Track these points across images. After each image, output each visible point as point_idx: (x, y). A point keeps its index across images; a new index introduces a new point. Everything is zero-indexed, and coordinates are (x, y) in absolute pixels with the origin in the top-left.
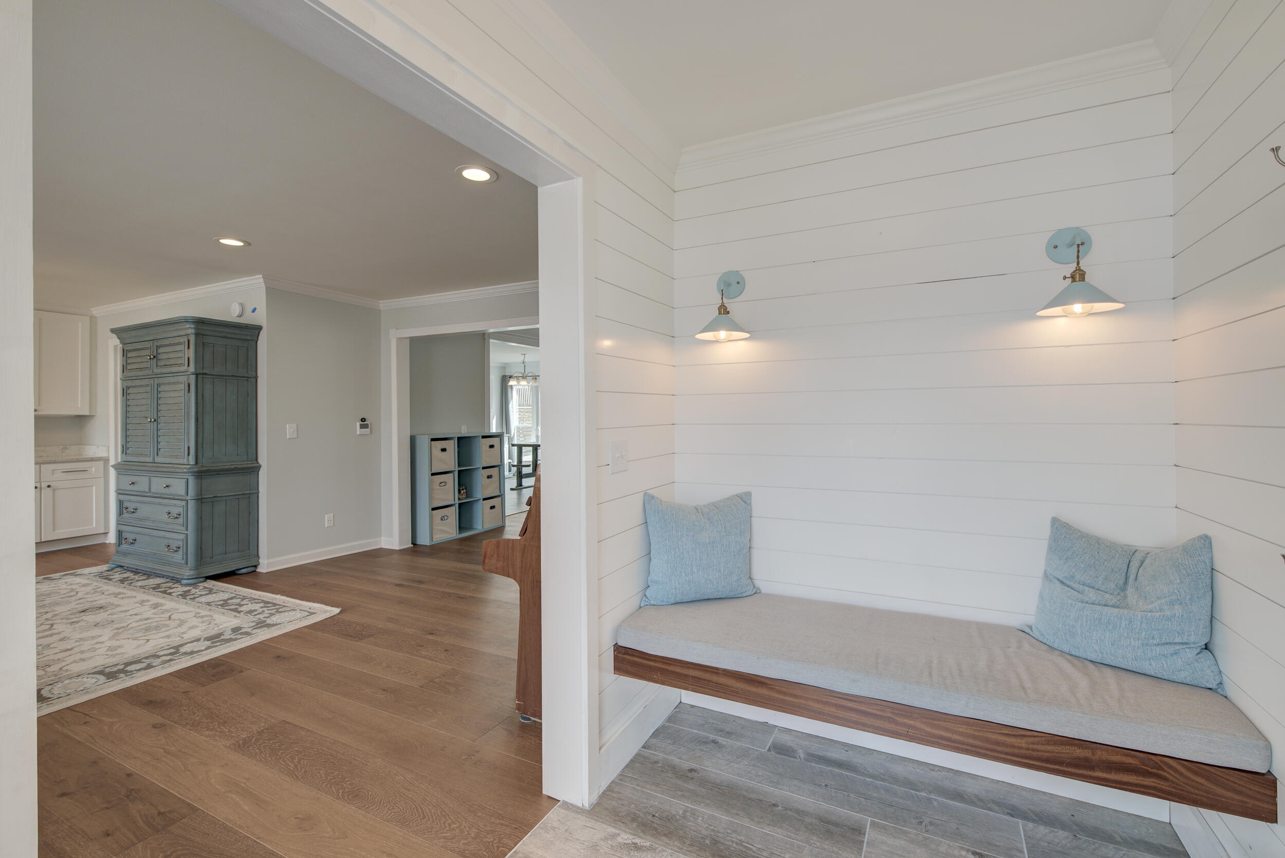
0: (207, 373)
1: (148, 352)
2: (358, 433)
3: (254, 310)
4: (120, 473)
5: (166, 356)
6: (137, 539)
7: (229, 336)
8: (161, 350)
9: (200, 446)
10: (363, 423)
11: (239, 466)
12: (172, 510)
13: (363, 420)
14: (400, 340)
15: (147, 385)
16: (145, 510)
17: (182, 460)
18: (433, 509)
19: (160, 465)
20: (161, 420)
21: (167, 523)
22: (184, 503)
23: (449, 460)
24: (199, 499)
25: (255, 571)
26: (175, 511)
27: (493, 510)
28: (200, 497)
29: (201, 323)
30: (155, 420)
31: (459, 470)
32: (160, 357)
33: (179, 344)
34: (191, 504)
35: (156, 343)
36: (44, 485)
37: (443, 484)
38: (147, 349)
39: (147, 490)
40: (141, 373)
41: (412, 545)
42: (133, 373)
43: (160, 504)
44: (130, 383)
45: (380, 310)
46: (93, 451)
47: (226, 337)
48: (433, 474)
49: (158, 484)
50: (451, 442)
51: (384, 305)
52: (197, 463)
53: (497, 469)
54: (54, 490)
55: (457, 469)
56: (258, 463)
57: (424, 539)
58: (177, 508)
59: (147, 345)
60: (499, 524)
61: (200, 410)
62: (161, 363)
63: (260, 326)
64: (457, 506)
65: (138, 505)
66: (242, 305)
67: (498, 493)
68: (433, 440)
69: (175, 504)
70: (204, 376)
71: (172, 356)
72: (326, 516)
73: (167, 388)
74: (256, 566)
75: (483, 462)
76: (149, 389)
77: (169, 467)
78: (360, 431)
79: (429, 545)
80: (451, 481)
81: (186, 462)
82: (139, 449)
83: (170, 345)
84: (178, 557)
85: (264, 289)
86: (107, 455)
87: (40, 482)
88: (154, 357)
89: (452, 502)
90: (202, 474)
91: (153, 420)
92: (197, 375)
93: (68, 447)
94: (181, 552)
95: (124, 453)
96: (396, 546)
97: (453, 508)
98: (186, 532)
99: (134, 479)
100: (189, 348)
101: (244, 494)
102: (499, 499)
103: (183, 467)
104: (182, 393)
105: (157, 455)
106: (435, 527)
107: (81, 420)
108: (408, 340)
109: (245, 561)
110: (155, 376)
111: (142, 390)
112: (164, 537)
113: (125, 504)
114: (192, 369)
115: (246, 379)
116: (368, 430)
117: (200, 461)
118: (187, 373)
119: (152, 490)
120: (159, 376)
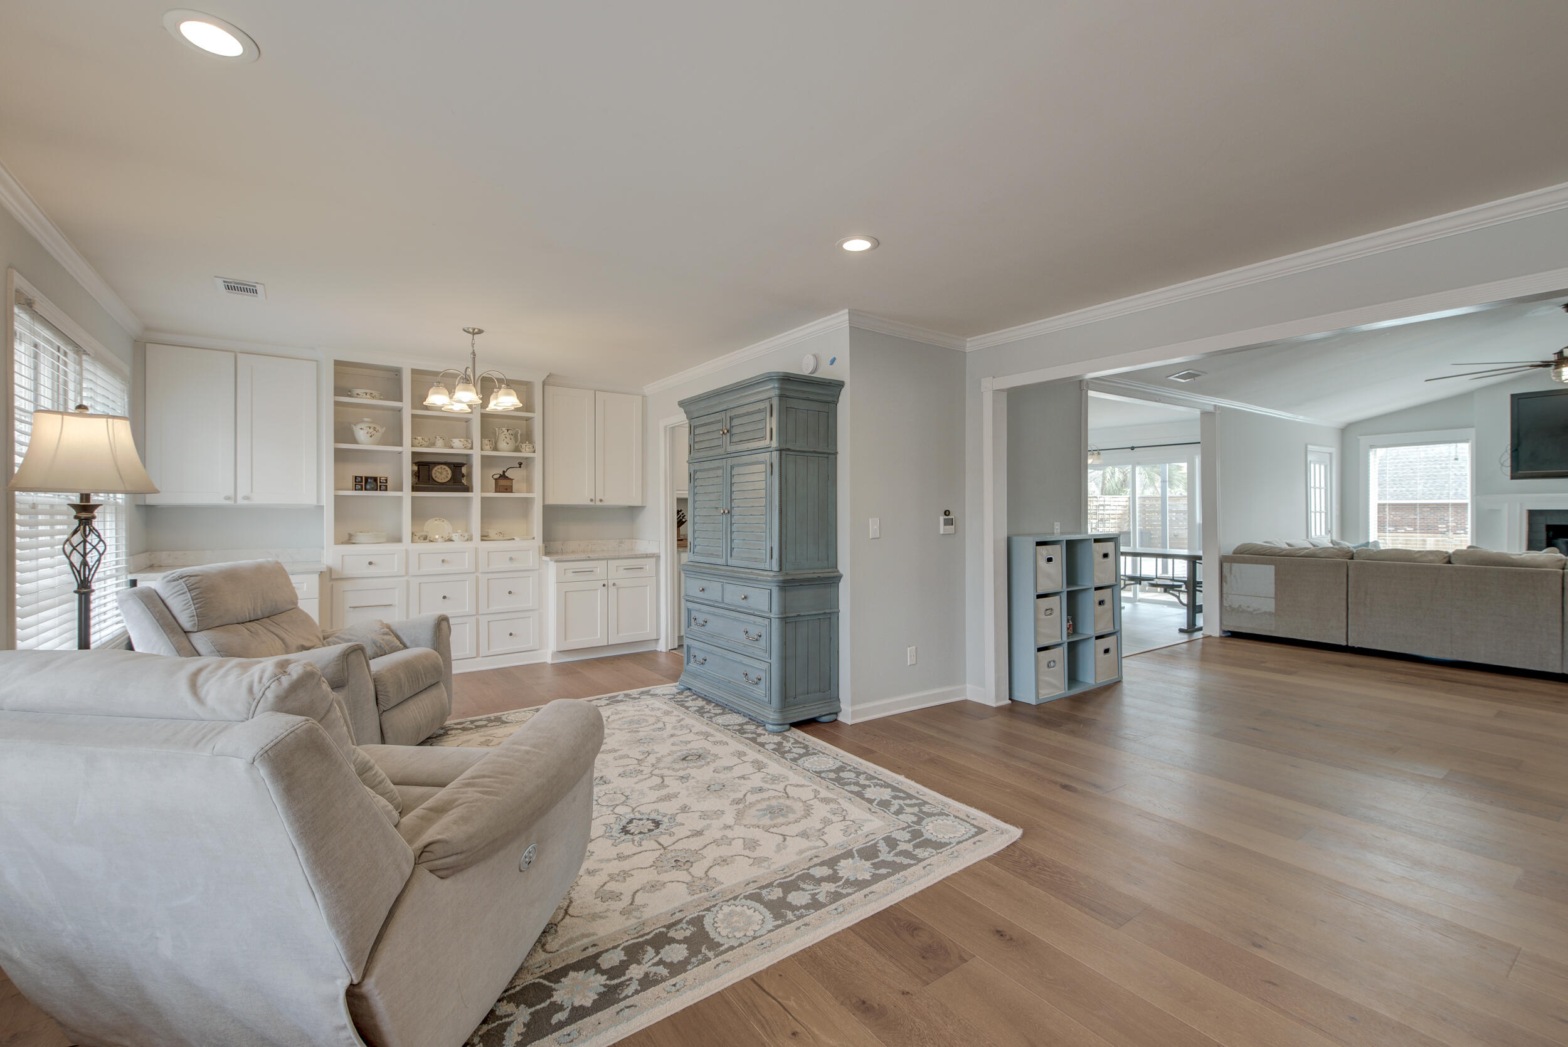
0: (790, 448)
1: (718, 426)
2: (942, 532)
3: (833, 361)
4: (688, 575)
5: (741, 429)
6: (707, 658)
7: (811, 397)
8: (735, 422)
9: (783, 547)
10: (946, 517)
11: (821, 575)
12: (750, 629)
13: (947, 513)
14: (996, 392)
15: (718, 468)
16: (716, 625)
17: (763, 564)
18: (1040, 650)
19: (735, 569)
20: (735, 511)
21: (745, 646)
22: (767, 622)
23: (1053, 576)
24: (784, 618)
25: (836, 720)
26: (754, 631)
27: (1107, 655)
28: (785, 616)
29: (787, 379)
30: (729, 512)
31: (1068, 592)
32: (734, 431)
33: (759, 411)
34: (776, 624)
35: (729, 414)
36: (611, 583)
37: (1049, 612)
38: (718, 421)
39: (720, 600)
40: (711, 453)
41: (1010, 702)
42: (702, 454)
43: (735, 619)
44: (697, 467)
45: (965, 352)
46: (645, 546)
47: (808, 399)
48: (1039, 596)
49: (734, 594)
50: (1057, 547)
51: (972, 344)
52: (781, 570)
53: (1109, 591)
54: (618, 589)
55: (1065, 589)
56: (838, 571)
57: (1027, 695)
58: (757, 627)
59: (718, 417)
60: (1115, 677)
61: (784, 498)
62: (735, 439)
63: (843, 382)
64: (1066, 645)
65: (708, 617)
66: (816, 357)
67: (1110, 630)
68: (1039, 544)
69: (755, 622)
70: (788, 453)
71: (749, 428)
72: (908, 648)
73: (742, 470)
74: (836, 713)
75: (1095, 579)
76: (720, 472)
77: (748, 573)
78: (944, 529)
79: (1034, 704)
80: (1058, 604)
81: (768, 567)
82: (708, 547)
83: (748, 414)
84: (760, 691)
85: (848, 329)
86: (658, 552)
87: (607, 579)
88: (728, 431)
89: (1058, 641)
90: (787, 585)
91: (726, 512)
92: (780, 450)
93: (624, 540)
94: (762, 685)
95: (692, 552)
96: (992, 702)
97: (1060, 649)
98: (769, 661)
99: (704, 584)
100: (771, 415)
101: (825, 613)
102: (1113, 639)
103: (766, 573)
104: (762, 477)
105: (731, 556)
106: (1041, 678)
107: (632, 512)
108: (1006, 394)
109: (826, 705)
110: (729, 456)
111: (711, 474)
112: (741, 663)
113: (694, 614)
114: (775, 444)
115: (826, 456)
116: (953, 527)
117: (784, 568)
118: (770, 449)
119: (726, 601)
120: (733, 455)
